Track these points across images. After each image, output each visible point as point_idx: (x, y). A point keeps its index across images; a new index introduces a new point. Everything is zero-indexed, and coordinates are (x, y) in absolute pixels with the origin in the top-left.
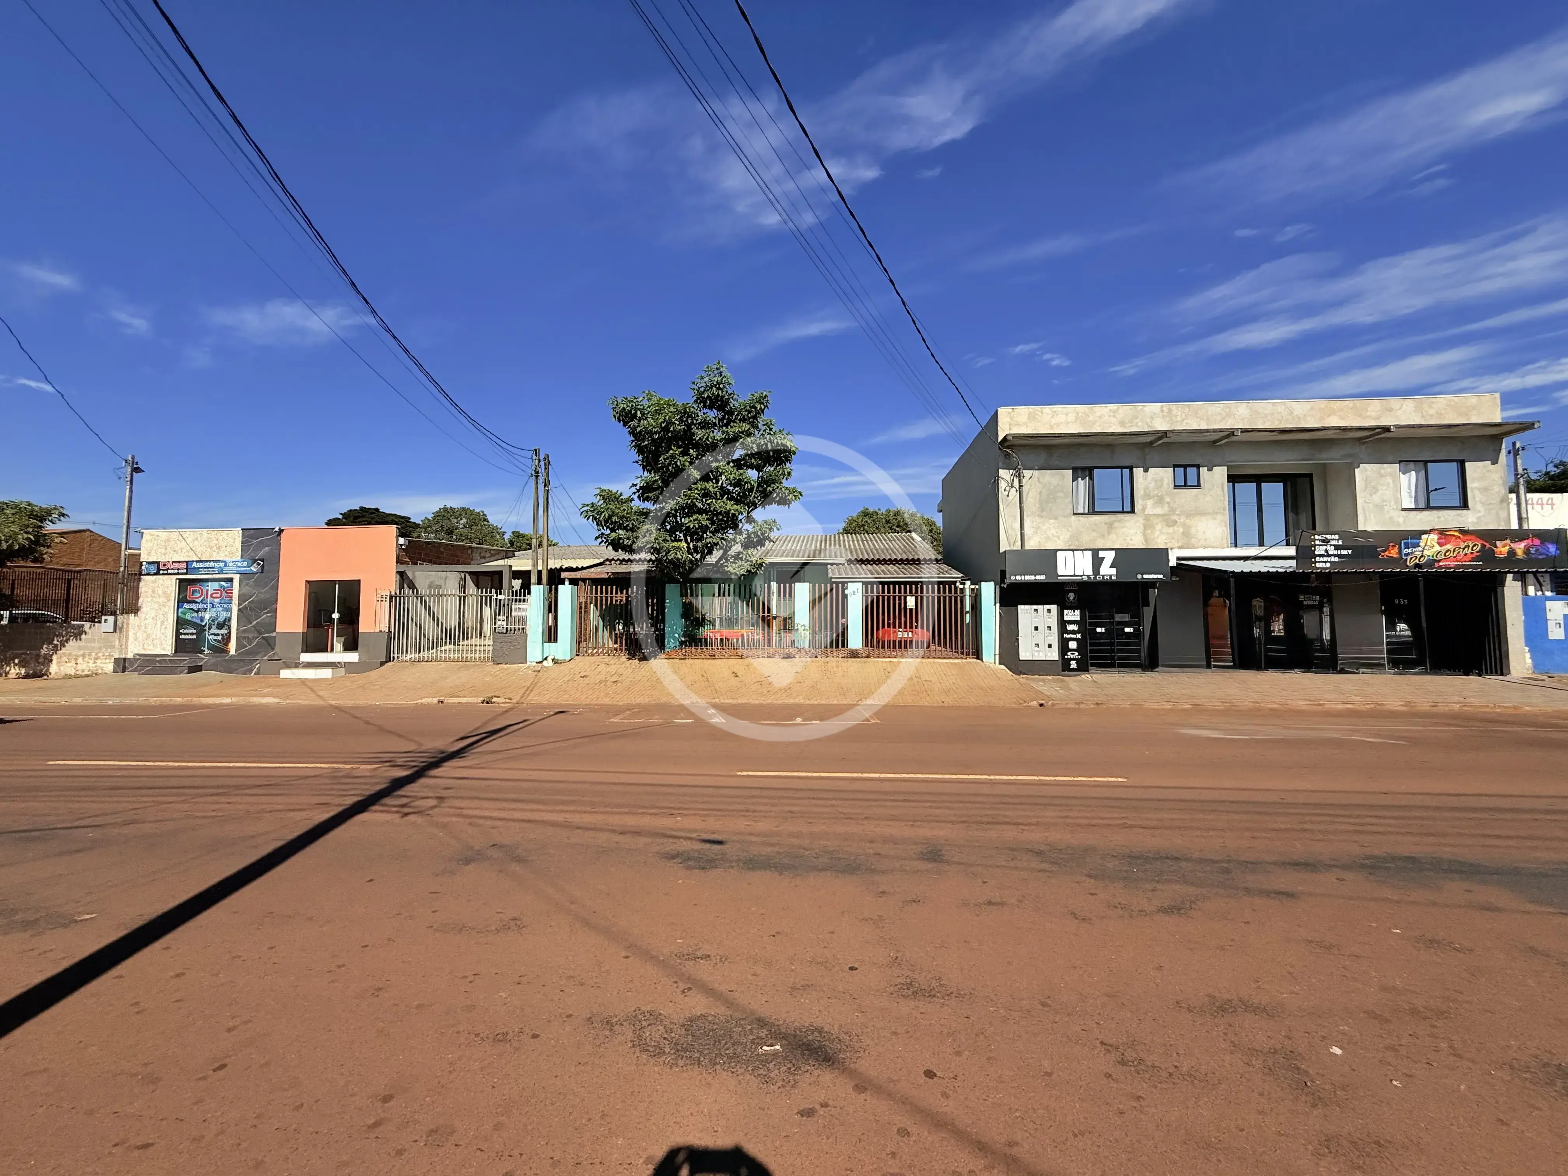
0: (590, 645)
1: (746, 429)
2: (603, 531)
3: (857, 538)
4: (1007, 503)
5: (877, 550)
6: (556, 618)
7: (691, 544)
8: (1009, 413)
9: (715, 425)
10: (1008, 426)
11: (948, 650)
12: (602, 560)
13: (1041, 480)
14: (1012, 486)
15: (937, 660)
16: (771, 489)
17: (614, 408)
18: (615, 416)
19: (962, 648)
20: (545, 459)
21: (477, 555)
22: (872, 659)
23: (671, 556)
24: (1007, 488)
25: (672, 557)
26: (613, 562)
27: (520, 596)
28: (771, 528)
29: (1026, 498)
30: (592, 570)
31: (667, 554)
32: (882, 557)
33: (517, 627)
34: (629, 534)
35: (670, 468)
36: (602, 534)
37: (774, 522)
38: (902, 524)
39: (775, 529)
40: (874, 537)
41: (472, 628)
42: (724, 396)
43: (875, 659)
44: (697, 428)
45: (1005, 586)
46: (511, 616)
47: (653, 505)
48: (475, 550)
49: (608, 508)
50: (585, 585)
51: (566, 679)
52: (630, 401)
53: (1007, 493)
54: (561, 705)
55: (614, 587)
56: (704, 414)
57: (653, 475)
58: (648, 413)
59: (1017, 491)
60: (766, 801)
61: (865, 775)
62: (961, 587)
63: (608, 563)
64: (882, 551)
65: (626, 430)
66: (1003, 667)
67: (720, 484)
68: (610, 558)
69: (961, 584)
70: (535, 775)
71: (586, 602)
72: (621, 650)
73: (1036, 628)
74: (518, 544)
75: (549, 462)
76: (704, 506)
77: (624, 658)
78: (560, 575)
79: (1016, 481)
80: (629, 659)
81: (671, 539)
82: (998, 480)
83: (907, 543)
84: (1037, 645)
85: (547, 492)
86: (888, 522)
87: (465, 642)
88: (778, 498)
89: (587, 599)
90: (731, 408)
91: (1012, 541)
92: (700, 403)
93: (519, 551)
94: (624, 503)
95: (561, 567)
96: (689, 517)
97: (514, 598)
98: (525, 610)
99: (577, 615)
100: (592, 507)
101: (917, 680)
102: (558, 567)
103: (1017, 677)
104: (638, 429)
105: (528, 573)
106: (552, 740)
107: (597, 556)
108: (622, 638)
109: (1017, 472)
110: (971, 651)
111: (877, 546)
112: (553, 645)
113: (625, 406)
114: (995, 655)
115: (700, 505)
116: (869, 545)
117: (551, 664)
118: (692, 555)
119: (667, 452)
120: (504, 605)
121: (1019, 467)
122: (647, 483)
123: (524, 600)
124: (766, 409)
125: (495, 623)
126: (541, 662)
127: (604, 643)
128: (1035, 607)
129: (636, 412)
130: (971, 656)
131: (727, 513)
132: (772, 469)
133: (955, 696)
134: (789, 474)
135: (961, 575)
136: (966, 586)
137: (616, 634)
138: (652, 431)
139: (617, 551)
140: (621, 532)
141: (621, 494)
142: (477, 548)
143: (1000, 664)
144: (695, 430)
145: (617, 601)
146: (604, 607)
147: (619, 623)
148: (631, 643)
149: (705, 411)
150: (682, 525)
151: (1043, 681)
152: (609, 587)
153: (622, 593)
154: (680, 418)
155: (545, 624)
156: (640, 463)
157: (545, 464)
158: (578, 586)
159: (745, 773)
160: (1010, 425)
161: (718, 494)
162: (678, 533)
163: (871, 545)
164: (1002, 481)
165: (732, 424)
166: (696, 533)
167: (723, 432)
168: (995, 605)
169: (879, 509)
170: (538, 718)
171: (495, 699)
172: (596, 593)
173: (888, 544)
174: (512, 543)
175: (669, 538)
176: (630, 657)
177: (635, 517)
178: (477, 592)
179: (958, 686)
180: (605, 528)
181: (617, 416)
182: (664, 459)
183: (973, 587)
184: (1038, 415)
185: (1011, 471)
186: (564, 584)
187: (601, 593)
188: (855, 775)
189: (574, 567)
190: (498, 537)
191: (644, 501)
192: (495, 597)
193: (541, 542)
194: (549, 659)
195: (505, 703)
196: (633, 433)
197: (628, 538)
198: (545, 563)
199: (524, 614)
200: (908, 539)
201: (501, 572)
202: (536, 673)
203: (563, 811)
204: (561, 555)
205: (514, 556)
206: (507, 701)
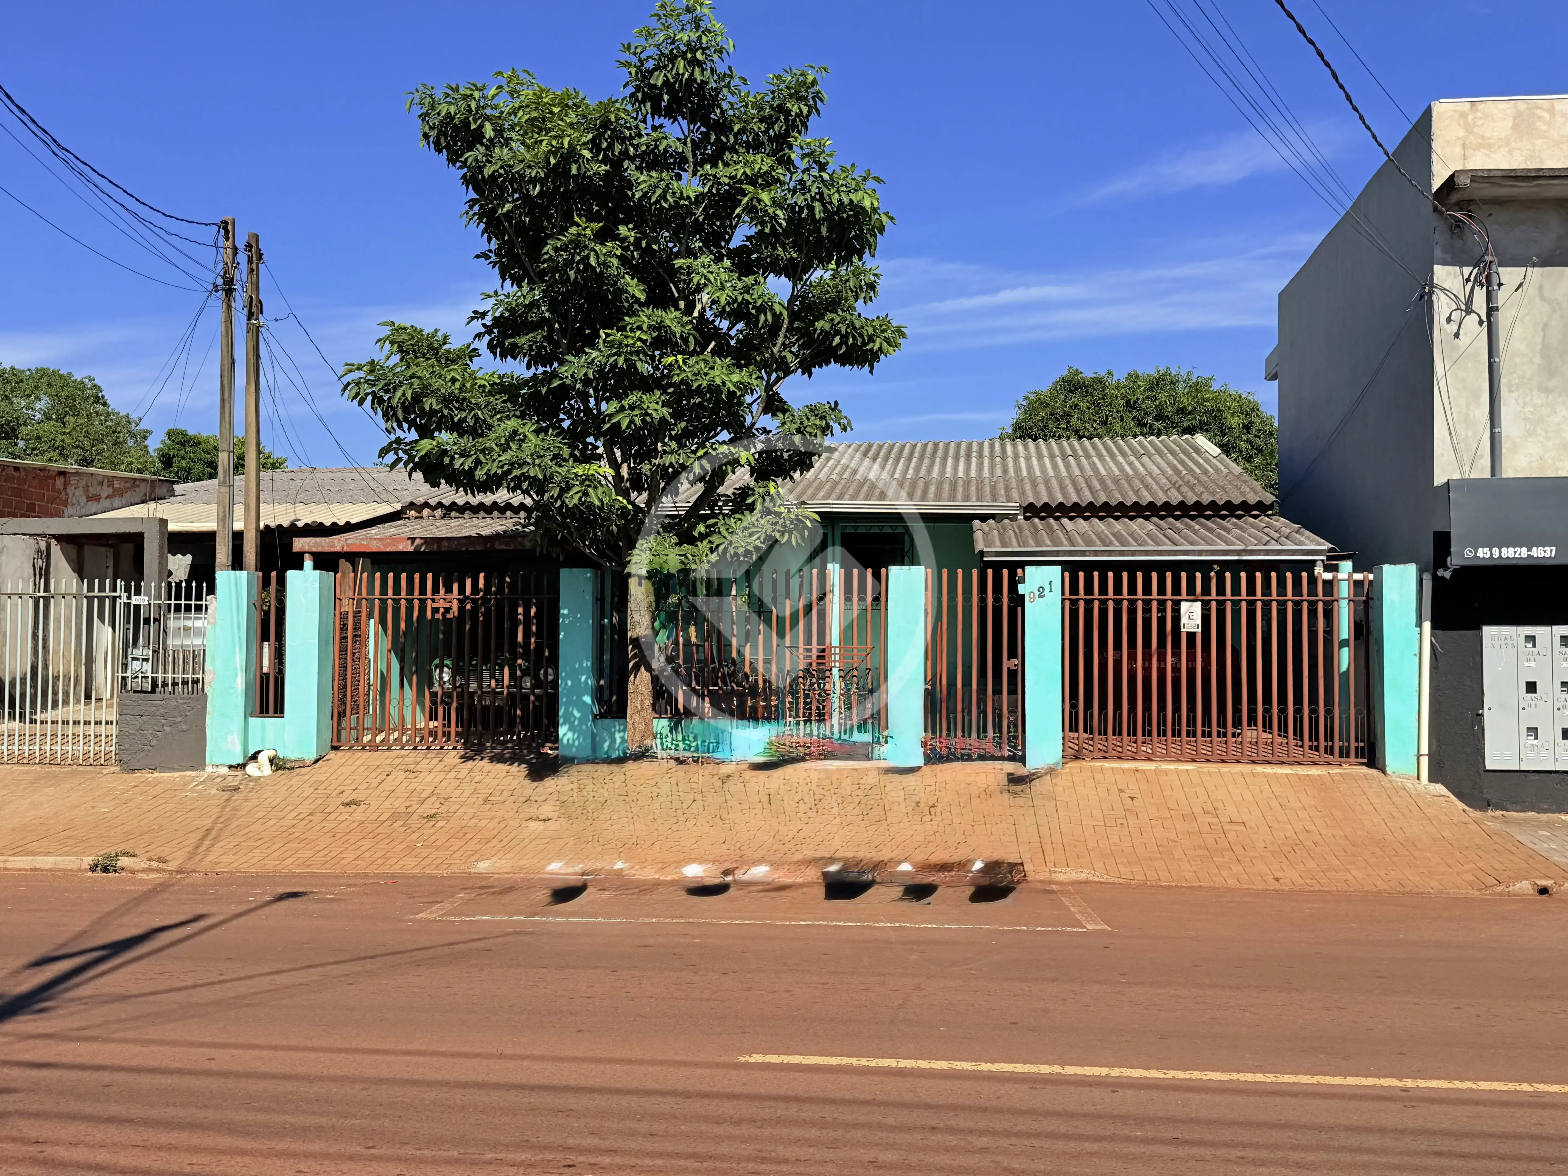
0: (368, 723)
1: (765, 168)
2: (400, 433)
3: (1049, 449)
4: (1455, 356)
5: (1102, 481)
6: (279, 655)
7: (625, 466)
8: (1463, 115)
9: (682, 159)
10: (1458, 150)
11: (1292, 742)
12: (398, 507)
13: (1547, 293)
14: (1469, 311)
15: (1260, 769)
16: (827, 327)
17: (424, 116)
18: (426, 136)
19: (1329, 736)
20: (249, 246)
21: (79, 492)
22: (1087, 764)
23: (573, 499)
24: (1456, 316)
25: (575, 501)
26: (426, 512)
27: (188, 598)
28: (828, 426)
29: (1508, 340)
30: (374, 531)
31: (563, 491)
32: (1116, 498)
33: (180, 676)
34: (466, 442)
35: (572, 274)
36: (398, 441)
37: (835, 408)
38: (1169, 410)
39: (836, 427)
40: (1094, 447)
41: (67, 678)
42: (707, 83)
43: (1098, 764)
44: (639, 168)
45: (1447, 575)
46: (165, 650)
47: (529, 367)
48: (73, 480)
49: (412, 376)
50: (355, 571)
51: (305, 809)
52: (466, 97)
53: (1453, 327)
54: (292, 876)
55: (430, 575)
56: (654, 128)
57: (526, 289)
58: (512, 128)
59: (1481, 323)
60: (813, 1133)
61: (1070, 1070)
62: (1328, 576)
63: (413, 513)
64: (1116, 482)
65: (457, 173)
66: (1440, 789)
67: (696, 314)
68: (420, 500)
69: (1327, 568)
70: (224, 1059)
71: (357, 614)
72: (447, 735)
73: (1531, 687)
74: (184, 463)
75: (260, 256)
76: (656, 368)
77: (453, 757)
78: (290, 545)
79: (1480, 295)
80: (466, 758)
81: (572, 455)
82: (1431, 293)
83: (1182, 462)
84: (1533, 731)
85: (255, 333)
86: (1131, 405)
87: (49, 715)
88: (844, 349)
89: (359, 605)
90: (723, 112)
91: (1467, 458)
92: (643, 102)
93: (186, 480)
94: (454, 362)
95: (293, 525)
96: (620, 398)
97: (173, 602)
98: (200, 632)
99: (333, 648)
100: (372, 371)
101: (1208, 819)
102: (286, 524)
103: (1478, 814)
104: (488, 171)
105: (209, 538)
106: (267, 969)
107: (384, 496)
108: (449, 704)
109: (1479, 274)
110: (1353, 745)
111: (1103, 471)
112: (270, 722)
113: (452, 109)
114: (1419, 756)
115: (644, 368)
116: (1081, 469)
117: (267, 770)
118: (626, 495)
119: (563, 230)
120: (147, 621)
121: (1488, 258)
122: (512, 310)
123: (199, 608)
124: (814, 117)
125: (125, 667)
126: (243, 766)
127: (402, 718)
128: (1529, 630)
129: (481, 126)
130: (1352, 759)
131: (714, 389)
132: (827, 276)
133: (1312, 864)
134: (872, 286)
135: (1326, 546)
136: (1340, 576)
137: (434, 695)
138: (522, 176)
139: (435, 484)
140: (445, 437)
141: (446, 337)
142: (77, 473)
143: (1432, 779)
144: (630, 170)
145: (435, 610)
146: (403, 626)
147: (441, 667)
148: (472, 718)
149: (658, 121)
150: (600, 419)
151: (1549, 826)
152: (417, 576)
153: (449, 590)
154: (593, 140)
155: (253, 668)
156: (493, 258)
157: (250, 258)
158: (336, 572)
159: (758, 1058)
160: (1464, 147)
161: (691, 339)
162: (591, 439)
163: (1087, 467)
164: (1442, 296)
165: (727, 156)
166: (641, 440)
167: (705, 178)
168: (1419, 624)
169: (1110, 373)
170: (234, 909)
171: (124, 861)
172: (384, 591)
173: (1130, 464)
174: (167, 461)
175: (566, 452)
176: (470, 753)
177: (481, 400)
178: (80, 589)
179: (1318, 838)
180: (405, 426)
181: (433, 133)
182: (556, 250)
183: (1359, 576)
184: (1540, 118)
185: (1467, 270)
186: (300, 567)
187: (397, 590)
188: (1045, 1069)
189: (328, 523)
190: (131, 443)
191: (503, 356)
192: (124, 599)
193: (241, 457)
194: (263, 758)
195: (150, 870)
196: (473, 180)
197: (464, 454)
198: (253, 514)
199: (197, 642)
200: (1185, 452)
201: (141, 536)
202: (227, 795)
203: (294, 1155)
204: (293, 491)
205: (172, 493)
206: (155, 864)
